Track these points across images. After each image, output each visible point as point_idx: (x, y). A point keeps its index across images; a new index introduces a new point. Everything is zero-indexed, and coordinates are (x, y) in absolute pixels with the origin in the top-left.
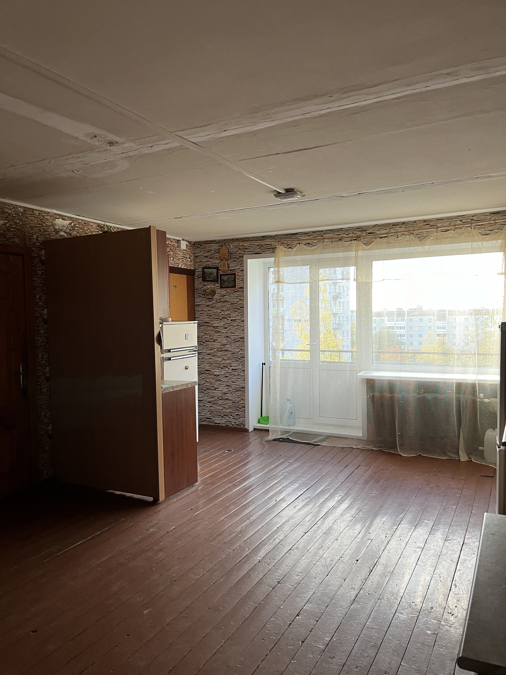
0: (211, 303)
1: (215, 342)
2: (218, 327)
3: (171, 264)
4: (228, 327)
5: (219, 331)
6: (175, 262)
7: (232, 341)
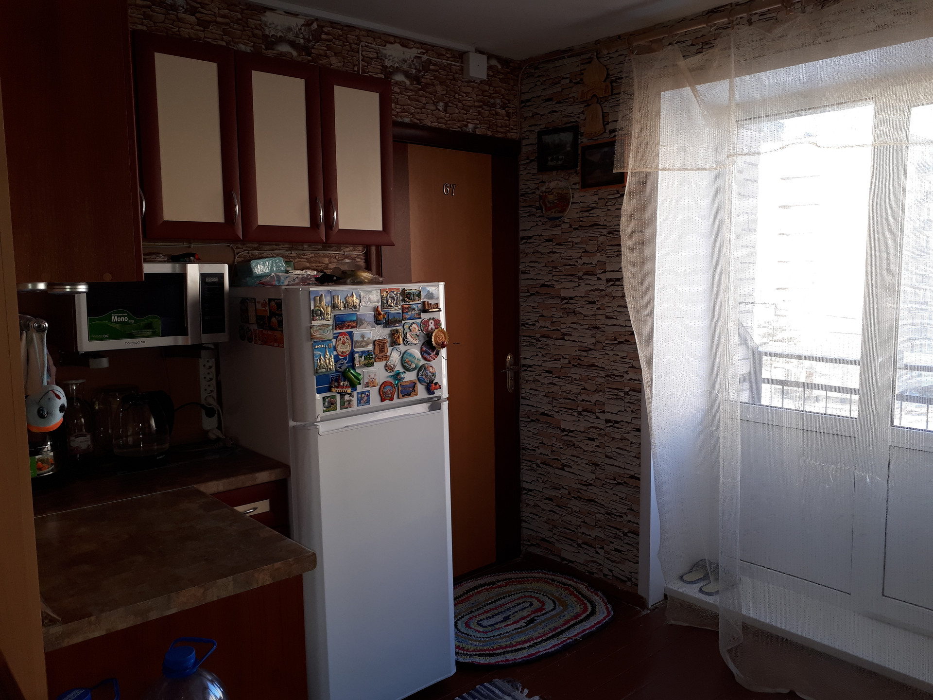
0: (557, 231)
1: (563, 339)
2: (571, 298)
3: (440, 120)
4: (598, 301)
5: (574, 312)
6: (453, 115)
7: (606, 342)
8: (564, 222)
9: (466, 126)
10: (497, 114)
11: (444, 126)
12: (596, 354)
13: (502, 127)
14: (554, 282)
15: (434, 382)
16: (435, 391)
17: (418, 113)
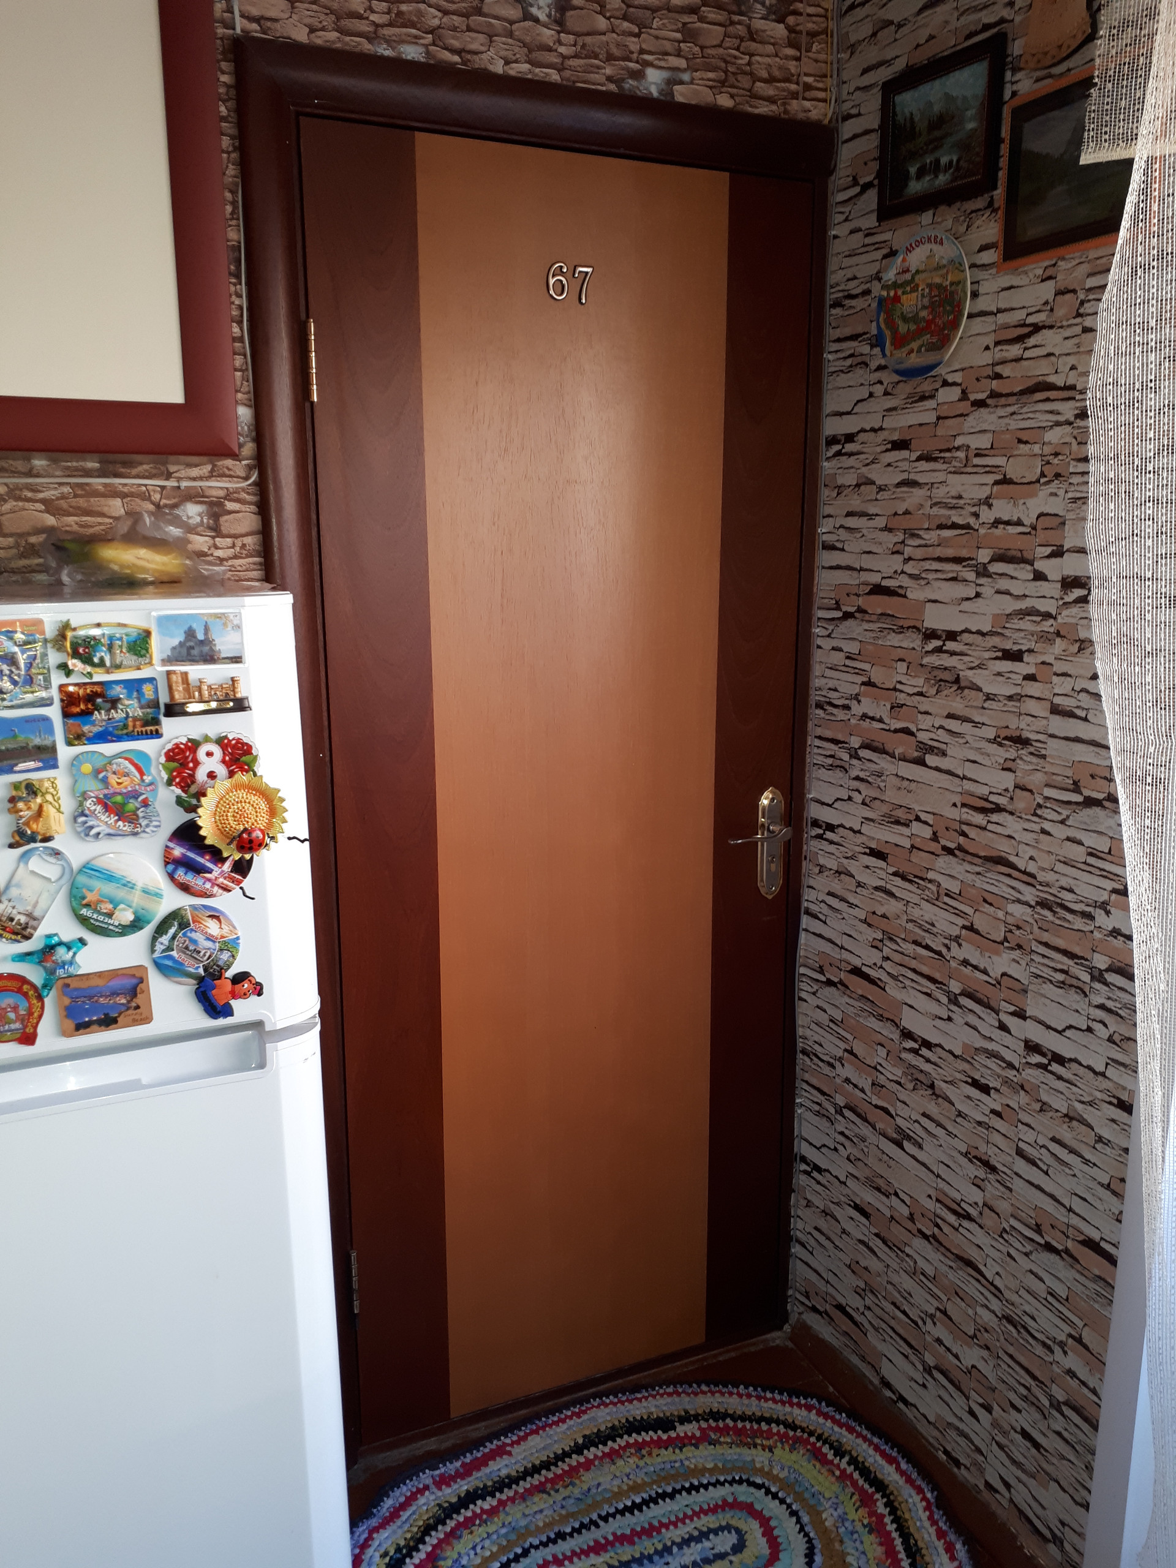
3: (539, 56)
4: (1030, 651)
5: (957, 680)
6: (588, 40)
7: (1048, 792)
8: (945, 383)
9: (639, 75)
10: (753, 35)
11: (554, 76)
12: (1012, 825)
13: (771, 80)
14: (904, 581)
15: (229, 974)
16: (233, 1002)
17: (454, 29)
